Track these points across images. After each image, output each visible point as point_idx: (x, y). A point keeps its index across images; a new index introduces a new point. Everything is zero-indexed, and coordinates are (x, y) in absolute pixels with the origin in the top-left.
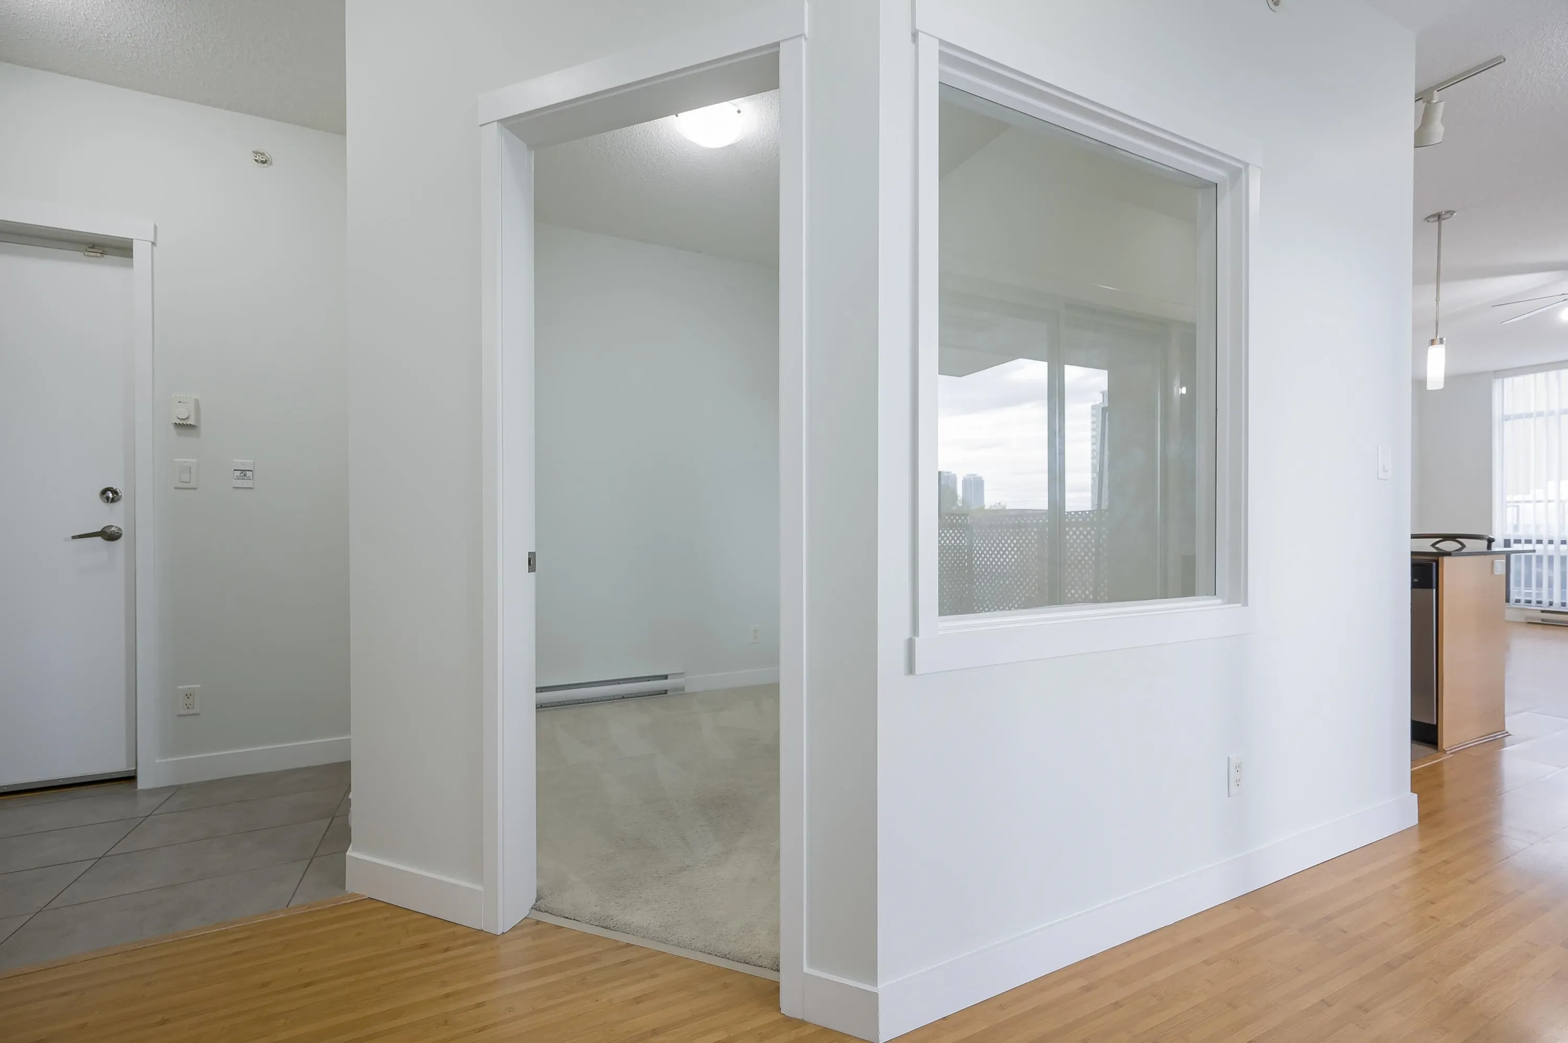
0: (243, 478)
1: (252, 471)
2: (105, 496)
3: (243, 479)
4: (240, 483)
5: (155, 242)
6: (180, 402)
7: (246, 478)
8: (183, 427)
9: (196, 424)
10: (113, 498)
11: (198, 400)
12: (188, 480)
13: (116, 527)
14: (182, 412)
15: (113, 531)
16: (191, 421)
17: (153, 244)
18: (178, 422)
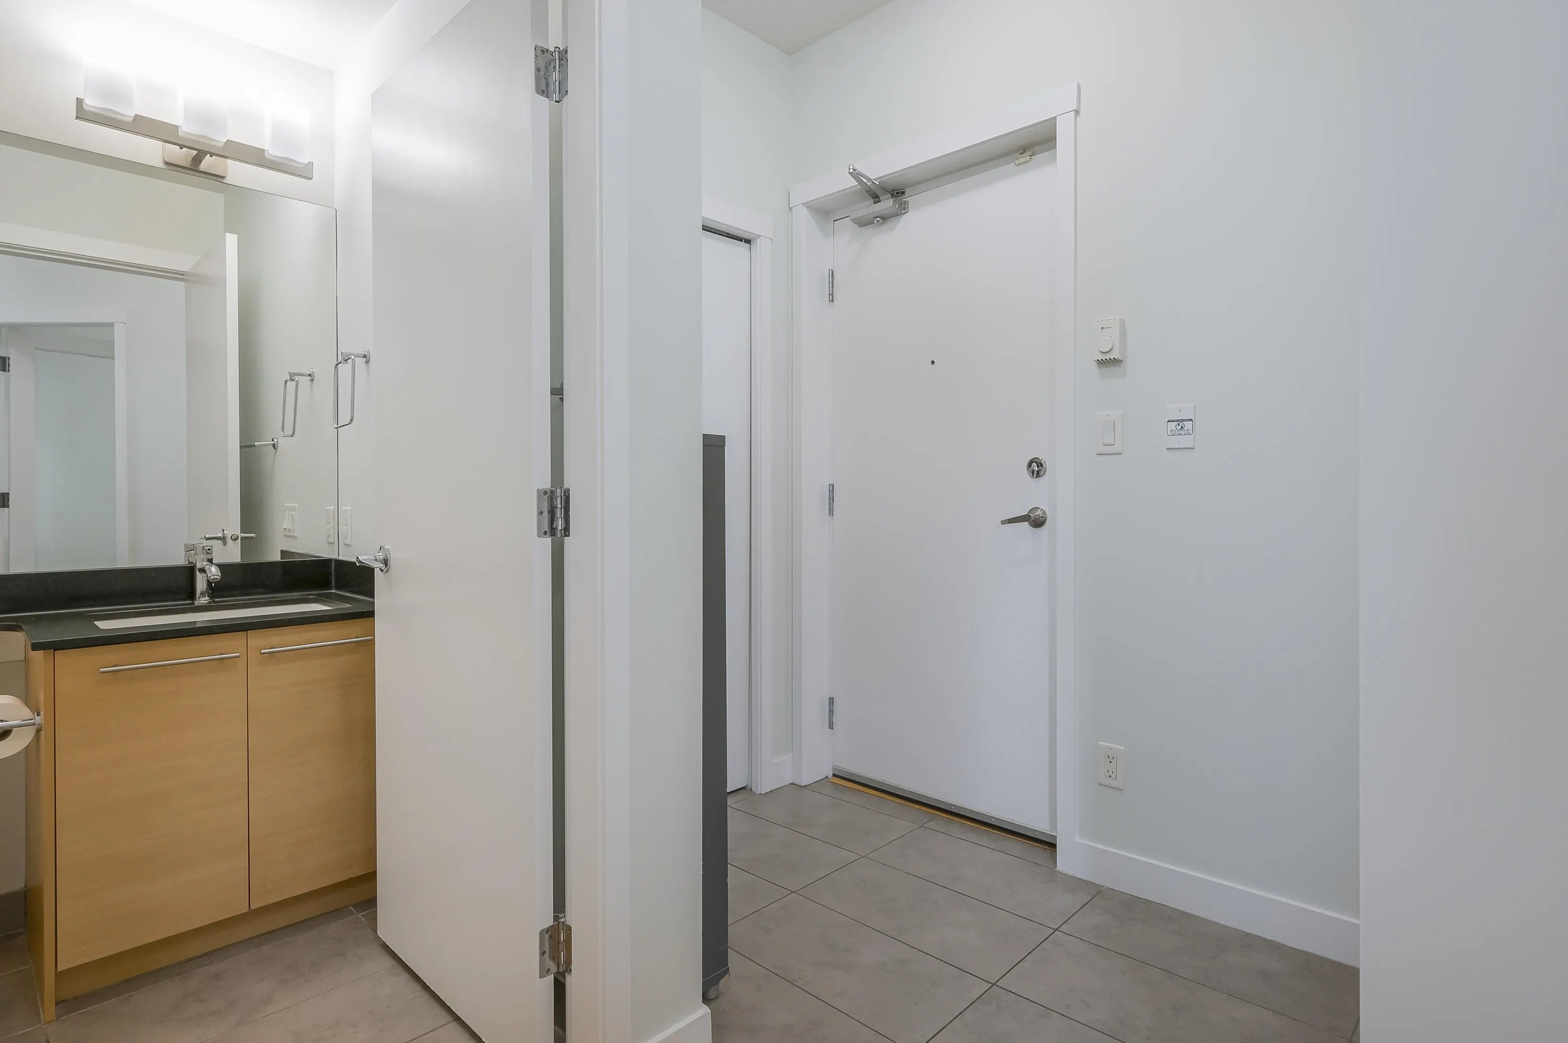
0: (1179, 432)
1: (1192, 420)
2: (1031, 469)
3: (1179, 435)
4: (1174, 442)
5: (1078, 110)
6: (1102, 328)
7: (1183, 432)
8: (1108, 363)
9: (1121, 359)
10: (1038, 471)
11: (1124, 320)
12: (1112, 442)
13: (1042, 510)
14: (1107, 342)
15: (1039, 515)
16: (1115, 355)
17: (1077, 112)
18: (1101, 357)
